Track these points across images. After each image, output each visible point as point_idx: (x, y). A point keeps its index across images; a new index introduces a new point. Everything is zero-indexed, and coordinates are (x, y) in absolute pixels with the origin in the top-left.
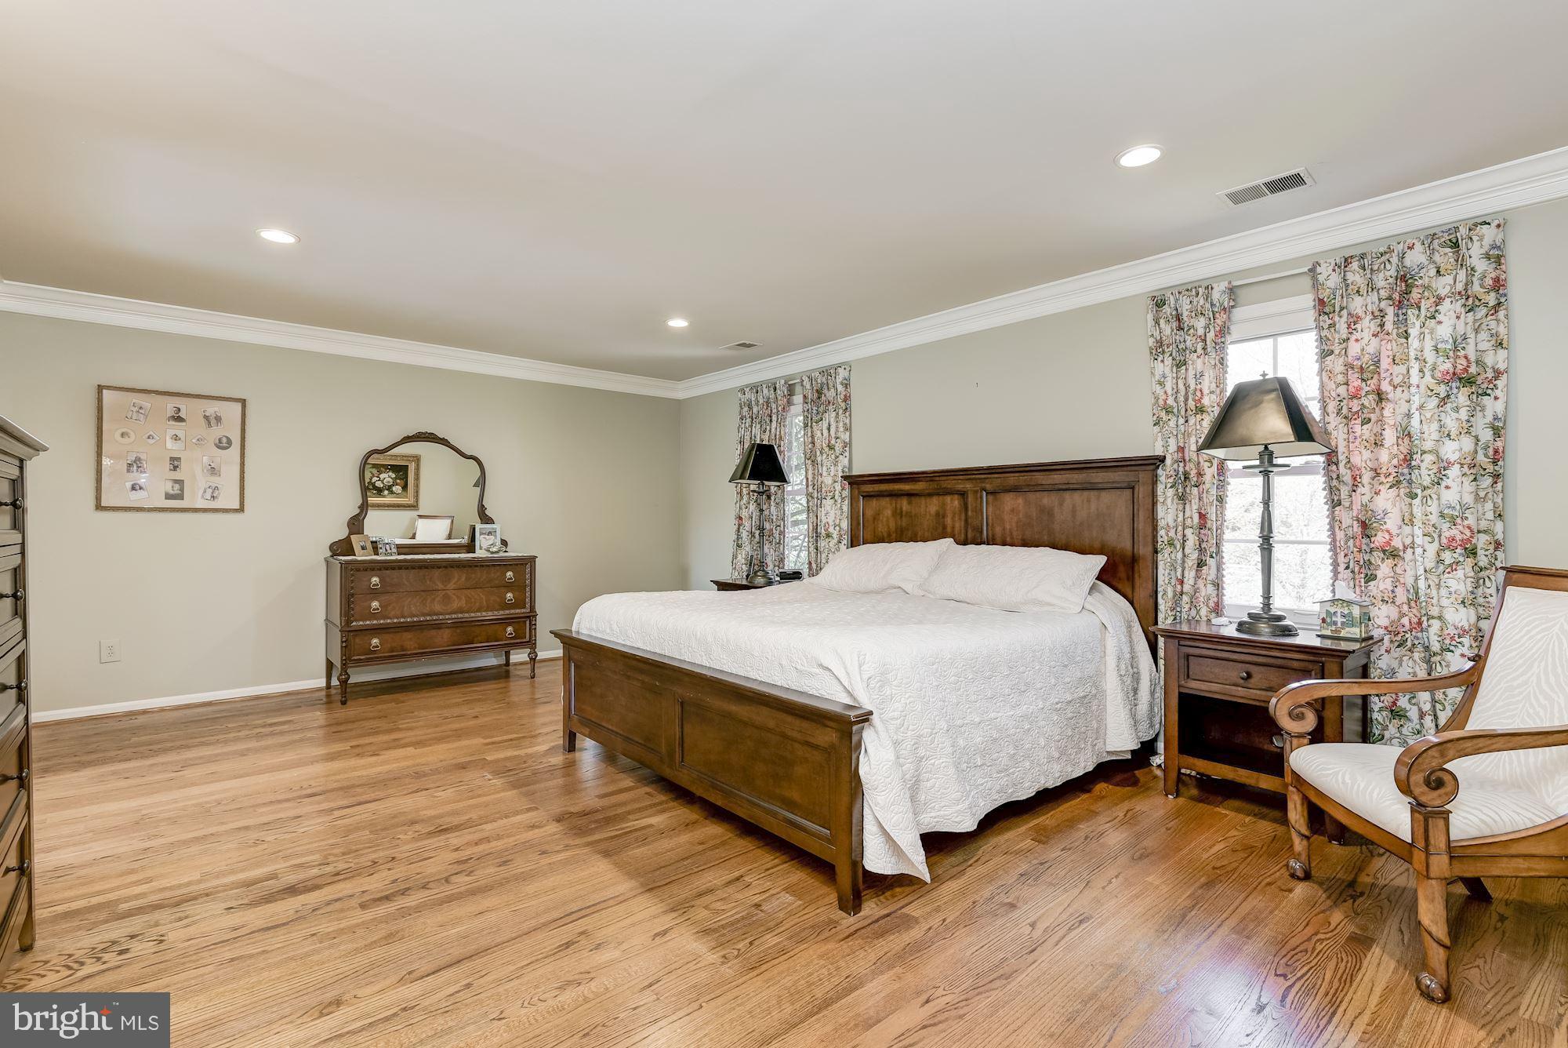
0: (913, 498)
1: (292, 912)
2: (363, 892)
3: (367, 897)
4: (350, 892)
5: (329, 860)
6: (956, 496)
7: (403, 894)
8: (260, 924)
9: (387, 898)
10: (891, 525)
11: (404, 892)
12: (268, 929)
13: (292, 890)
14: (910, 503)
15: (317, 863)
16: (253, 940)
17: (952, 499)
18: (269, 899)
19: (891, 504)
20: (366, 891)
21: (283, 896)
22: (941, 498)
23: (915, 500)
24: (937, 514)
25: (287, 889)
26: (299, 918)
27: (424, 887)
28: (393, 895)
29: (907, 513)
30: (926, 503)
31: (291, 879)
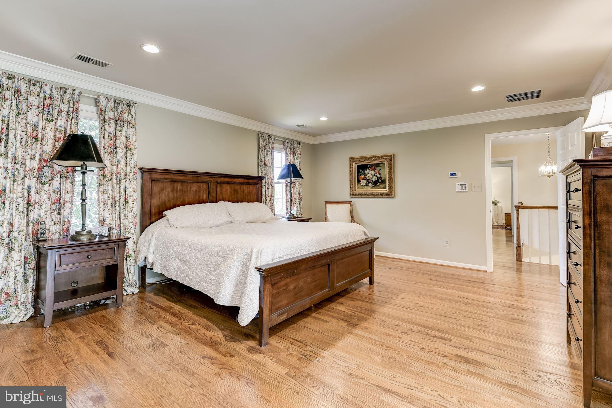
0: (184, 183)
1: (473, 353)
2: (445, 344)
3: (446, 342)
4: (450, 348)
5: (442, 365)
6: (205, 184)
7: (436, 336)
8: (486, 356)
9: (441, 338)
10: (170, 195)
11: (435, 337)
12: (485, 352)
13: (467, 361)
14: (182, 185)
15: (448, 367)
16: (491, 352)
17: (203, 185)
18: (477, 363)
19: (171, 185)
20: (444, 344)
21: (472, 361)
22: (198, 184)
23: (185, 184)
24: (196, 191)
25: (469, 363)
26: (473, 349)
27: (427, 334)
28: (439, 338)
29: (180, 190)
30: (191, 186)
31: (464, 367)
